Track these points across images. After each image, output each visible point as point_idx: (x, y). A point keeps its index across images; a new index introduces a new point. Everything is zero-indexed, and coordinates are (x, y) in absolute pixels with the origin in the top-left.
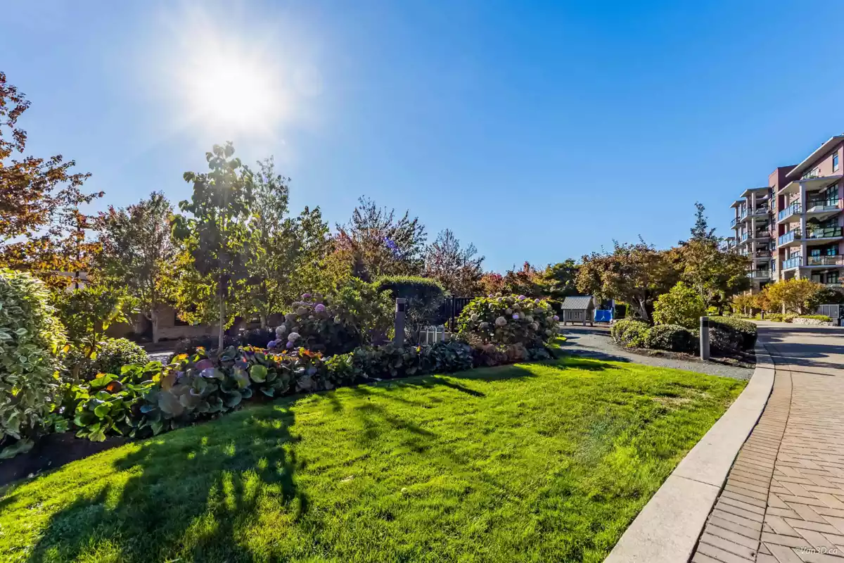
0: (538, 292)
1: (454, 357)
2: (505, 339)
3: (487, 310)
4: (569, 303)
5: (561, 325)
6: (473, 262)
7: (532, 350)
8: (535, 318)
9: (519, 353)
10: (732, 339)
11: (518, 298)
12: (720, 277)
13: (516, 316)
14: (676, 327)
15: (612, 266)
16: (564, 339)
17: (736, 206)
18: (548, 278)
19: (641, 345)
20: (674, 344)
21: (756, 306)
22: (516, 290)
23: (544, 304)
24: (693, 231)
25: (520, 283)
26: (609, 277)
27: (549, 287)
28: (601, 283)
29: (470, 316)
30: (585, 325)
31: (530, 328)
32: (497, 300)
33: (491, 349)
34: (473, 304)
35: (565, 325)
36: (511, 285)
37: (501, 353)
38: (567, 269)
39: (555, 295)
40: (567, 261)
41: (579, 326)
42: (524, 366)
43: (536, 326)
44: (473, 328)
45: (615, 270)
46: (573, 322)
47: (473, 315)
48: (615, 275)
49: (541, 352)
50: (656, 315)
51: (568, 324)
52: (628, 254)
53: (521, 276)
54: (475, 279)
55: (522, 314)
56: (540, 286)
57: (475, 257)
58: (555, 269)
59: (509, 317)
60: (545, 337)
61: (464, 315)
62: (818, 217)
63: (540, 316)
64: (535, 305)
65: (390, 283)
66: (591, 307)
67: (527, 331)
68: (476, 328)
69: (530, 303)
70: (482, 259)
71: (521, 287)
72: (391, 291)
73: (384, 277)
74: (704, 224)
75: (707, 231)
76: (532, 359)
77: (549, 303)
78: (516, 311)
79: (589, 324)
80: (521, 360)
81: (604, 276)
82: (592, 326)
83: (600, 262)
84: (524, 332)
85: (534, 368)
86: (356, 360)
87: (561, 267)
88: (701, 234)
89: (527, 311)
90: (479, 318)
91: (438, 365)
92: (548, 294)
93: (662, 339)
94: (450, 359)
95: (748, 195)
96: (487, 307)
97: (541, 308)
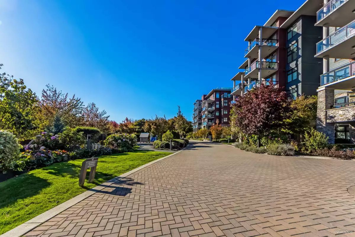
0: (131, 131)
1: (106, 151)
2: (121, 146)
3: (115, 138)
4: (142, 135)
5: (139, 143)
6: (104, 117)
7: (129, 150)
8: (130, 140)
9: (125, 150)
10: (178, 145)
11: (125, 134)
12: (184, 128)
13: (124, 140)
14: (166, 142)
15: (154, 124)
16: (139, 147)
17: (194, 104)
18: (135, 125)
19: (159, 147)
20: (165, 146)
21: (198, 136)
22: (123, 131)
23: (133, 135)
24: (178, 114)
25: (125, 128)
26: (153, 127)
27: (136, 129)
28: (151, 129)
29: (109, 140)
30: (147, 143)
31: (128, 143)
32: (118, 135)
33: (117, 149)
34: (111, 136)
35: (141, 143)
36: (121, 129)
37: (120, 150)
38: (142, 122)
39: (138, 132)
40: (143, 119)
41: (145, 143)
42: (126, 153)
43: (130, 142)
44: (110, 143)
45: (155, 125)
46: (143, 142)
47: (111, 140)
48: (155, 127)
49: (131, 150)
50: (163, 139)
51: (142, 142)
52: (159, 120)
53: (125, 125)
54: (105, 125)
55: (126, 139)
56: (133, 128)
57: (105, 115)
58: (138, 122)
59: (122, 140)
60: (133, 146)
61: (108, 140)
62: (210, 111)
63: (131, 140)
64: (130, 136)
65: (81, 129)
66: (149, 137)
67: (127, 144)
68: (111, 144)
69: (128, 136)
70: (109, 117)
71: (125, 129)
72: (83, 132)
73: (78, 127)
74: (180, 112)
75: (181, 114)
76: (128, 152)
77: (136, 135)
78: (124, 138)
79: (148, 142)
80: (125, 152)
81: (152, 127)
82: (149, 143)
83: (151, 122)
84: (126, 144)
85: (129, 153)
86: (77, 153)
87: (140, 121)
88: (180, 115)
89: (127, 138)
90: (113, 141)
91: (102, 153)
92: (135, 131)
93: (163, 145)
94: (105, 152)
95: (197, 101)
96: (115, 137)
97: (132, 137)
